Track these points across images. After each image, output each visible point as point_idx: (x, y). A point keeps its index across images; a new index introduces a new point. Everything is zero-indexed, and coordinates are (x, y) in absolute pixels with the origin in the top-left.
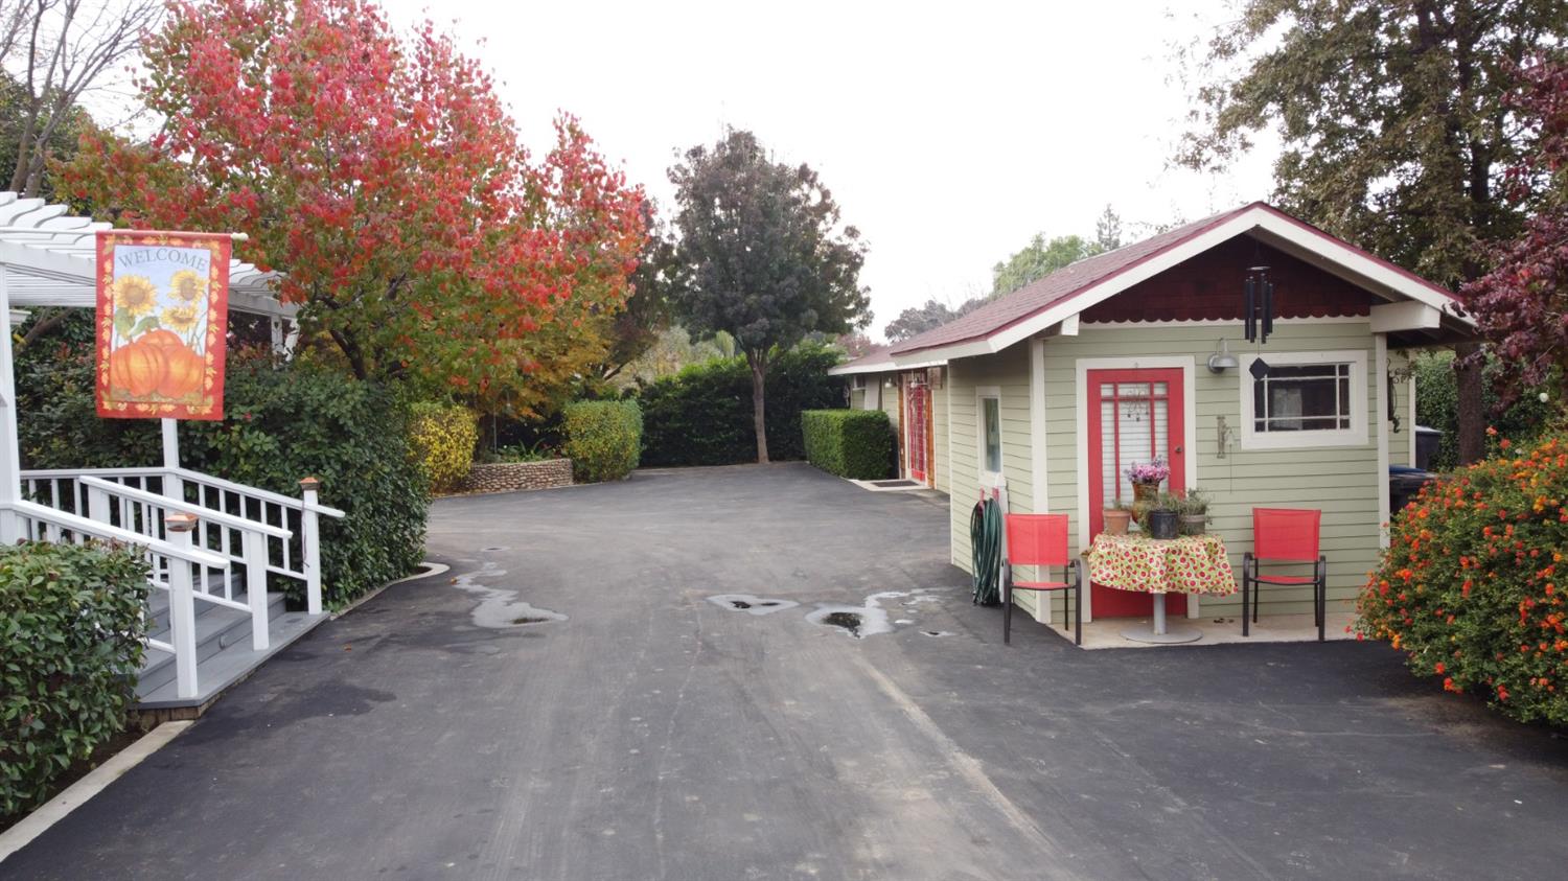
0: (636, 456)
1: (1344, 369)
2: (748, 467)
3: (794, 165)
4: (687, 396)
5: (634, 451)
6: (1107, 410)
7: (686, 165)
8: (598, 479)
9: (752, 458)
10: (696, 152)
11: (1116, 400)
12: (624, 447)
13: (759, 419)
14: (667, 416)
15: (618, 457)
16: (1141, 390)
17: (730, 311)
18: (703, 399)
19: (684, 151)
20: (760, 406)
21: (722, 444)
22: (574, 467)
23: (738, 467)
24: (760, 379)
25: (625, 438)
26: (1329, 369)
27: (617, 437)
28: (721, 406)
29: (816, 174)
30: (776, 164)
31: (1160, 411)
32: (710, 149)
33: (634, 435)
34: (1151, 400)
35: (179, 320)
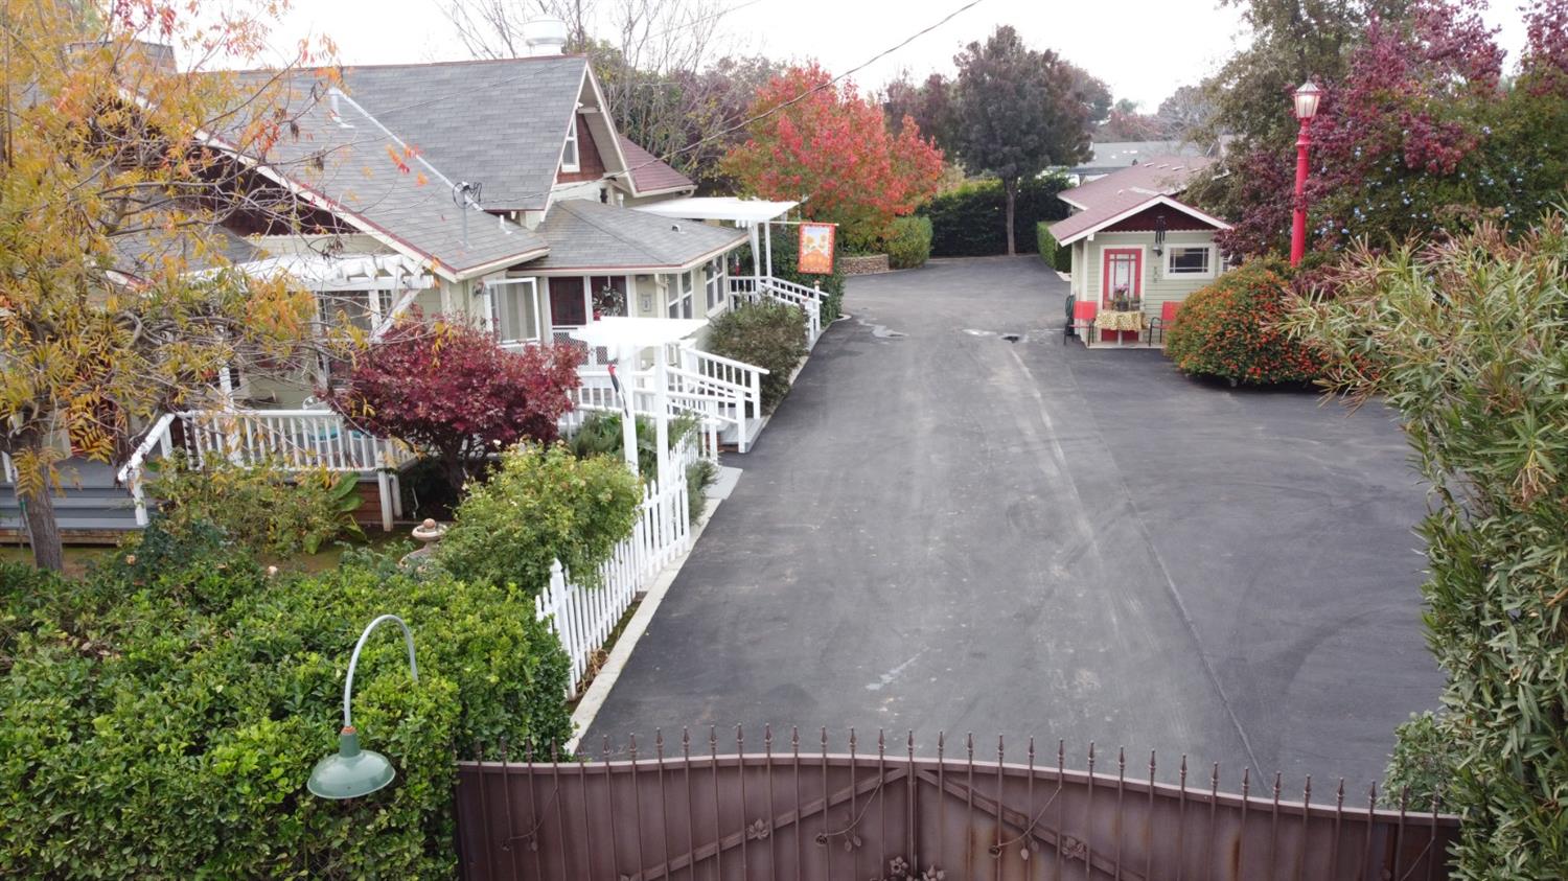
0: (928, 252)
1: (1207, 250)
2: (1001, 258)
3: (1041, 51)
4: (962, 208)
5: (927, 249)
6: (1112, 264)
7: (966, 52)
8: (904, 267)
9: (1004, 251)
10: (974, 46)
11: (1116, 260)
12: (920, 248)
13: (1010, 225)
14: (947, 223)
15: (916, 254)
16: (1126, 257)
17: (991, 158)
18: (972, 211)
19: (965, 46)
20: (1011, 217)
21: (984, 242)
22: (890, 259)
23: (993, 259)
24: (1012, 198)
25: (922, 242)
26: (1201, 250)
27: (916, 241)
28: (984, 216)
29: (1057, 55)
30: (1028, 51)
31: (1133, 264)
32: (983, 43)
33: (927, 240)
34: (1129, 260)
35: (822, 247)
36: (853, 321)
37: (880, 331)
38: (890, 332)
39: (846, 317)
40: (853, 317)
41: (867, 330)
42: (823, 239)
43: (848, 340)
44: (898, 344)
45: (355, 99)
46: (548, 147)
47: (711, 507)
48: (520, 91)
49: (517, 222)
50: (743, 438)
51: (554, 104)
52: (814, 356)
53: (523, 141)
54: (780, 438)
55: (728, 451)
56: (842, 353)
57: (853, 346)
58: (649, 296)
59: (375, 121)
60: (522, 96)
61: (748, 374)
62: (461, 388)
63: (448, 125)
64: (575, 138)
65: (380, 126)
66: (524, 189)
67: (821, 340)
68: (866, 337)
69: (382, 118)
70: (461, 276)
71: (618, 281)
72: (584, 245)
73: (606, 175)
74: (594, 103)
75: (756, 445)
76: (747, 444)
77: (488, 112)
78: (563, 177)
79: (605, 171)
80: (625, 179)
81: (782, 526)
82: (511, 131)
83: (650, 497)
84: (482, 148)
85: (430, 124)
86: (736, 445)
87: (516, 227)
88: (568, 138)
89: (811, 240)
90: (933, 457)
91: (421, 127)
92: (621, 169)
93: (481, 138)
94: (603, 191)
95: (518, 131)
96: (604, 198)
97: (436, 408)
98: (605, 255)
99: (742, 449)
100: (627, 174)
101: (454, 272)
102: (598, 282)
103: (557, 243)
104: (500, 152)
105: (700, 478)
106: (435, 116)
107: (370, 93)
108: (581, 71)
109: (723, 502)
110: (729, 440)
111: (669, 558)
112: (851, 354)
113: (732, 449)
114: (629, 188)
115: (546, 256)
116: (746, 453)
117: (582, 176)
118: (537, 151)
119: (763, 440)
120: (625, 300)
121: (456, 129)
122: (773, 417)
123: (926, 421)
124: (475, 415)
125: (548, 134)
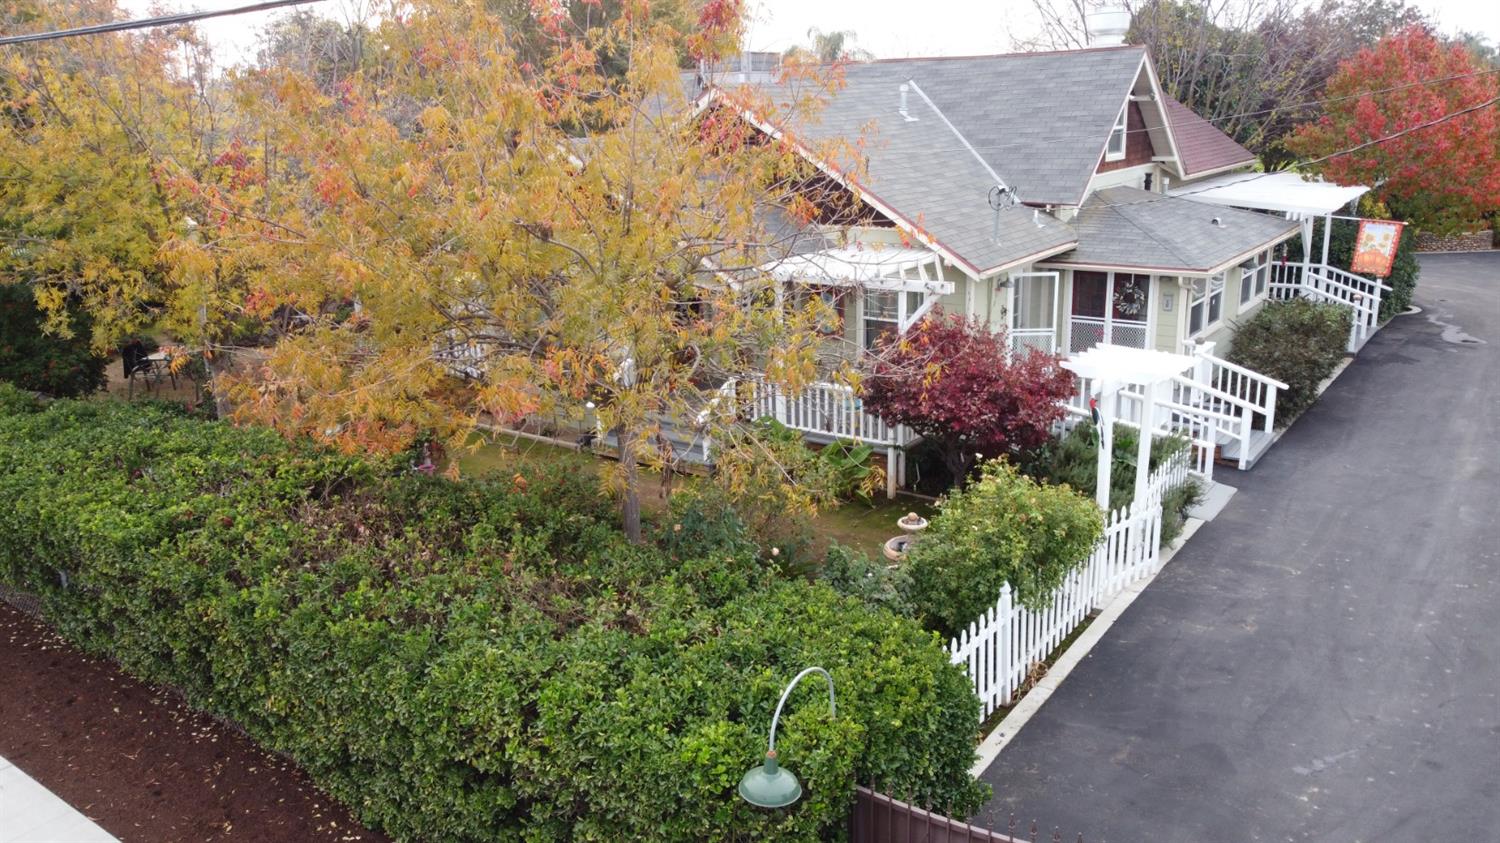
22: (1494, 237)
35: (1382, 246)
36: (1420, 318)
37: (1451, 334)
38: (1465, 336)
39: (1416, 310)
40: (1425, 311)
41: (1436, 330)
42: (1386, 238)
43: (1408, 342)
44: (1469, 354)
45: (924, 89)
46: (1092, 142)
47: (1190, 528)
48: (1075, 83)
49: (1051, 214)
50: (1245, 456)
51: (1104, 97)
52: (1360, 359)
53: (1069, 134)
54: (1288, 458)
55: (1225, 466)
56: (1396, 358)
57: (1411, 351)
58: (1172, 296)
59: (938, 111)
60: (1075, 89)
61: (1264, 387)
62: (963, 390)
63: (1002, 116)
64: (1124, 127)
65: (942, 116)
66: (1062, 183)
67: (1374, 340)
68: (1432, 340)
69: (945, 108)
70: (984, 276)
71: (1142, 281)
72: (1113, 240)
73: (1154, 159)
74: (1149, 91)
75: (1260, 462)
76: (1248, 462)
77: (1040, 105)
78: (1105, 166)
79: (1154, 155)
80: (1174, 163)
81: (1259, 563)
82: (1059, 124)
83: (1119, 521)
84: (1029, 141)
85: (986, 116)
86: (1237, 461)
87: (1050, 219)
88: (1116, 127)
89: (1370, 238)
90: (1462, 509)
91: (977, 118)
92: (1170, 153)
93: (1030, 130)
94: (1148, 176)
95: (1067, 124)
96: (1148, 184)
97: (938, 407)
98: (1131, 252)
99: (1242, 466)
100: (1176, 158)
101: (979, 272)
102: (1121, 279)
103: (1087, 236)
104: (1044, 144)
105: (1181, 500)
106: (992, 107)
107: (937, 84)
108: (1138, 63)
109: (1206, 523)
110: (1229, 454)
111: (1132, 578)
112: (1407, 360)
113: (1232, 464)
114: (1177, 171)
115: (1074, 250)
116: (1246, 471)
117: (1128, 162)
118: (1080, 145)
119: (1268, 458)
120: (1146, 297)
121: (1008, 121)
122: (1291, 430)
123: (1469, 463)
124: (971, 418)
125: (1094, 129)
